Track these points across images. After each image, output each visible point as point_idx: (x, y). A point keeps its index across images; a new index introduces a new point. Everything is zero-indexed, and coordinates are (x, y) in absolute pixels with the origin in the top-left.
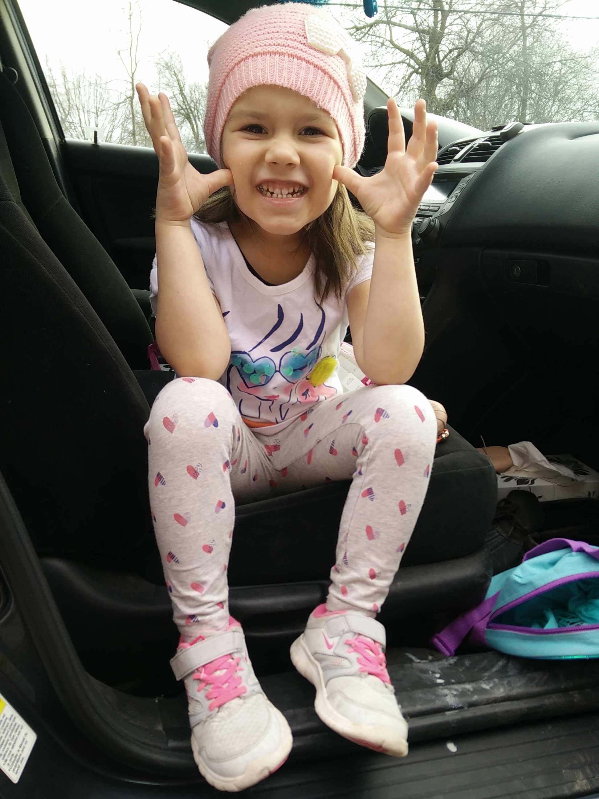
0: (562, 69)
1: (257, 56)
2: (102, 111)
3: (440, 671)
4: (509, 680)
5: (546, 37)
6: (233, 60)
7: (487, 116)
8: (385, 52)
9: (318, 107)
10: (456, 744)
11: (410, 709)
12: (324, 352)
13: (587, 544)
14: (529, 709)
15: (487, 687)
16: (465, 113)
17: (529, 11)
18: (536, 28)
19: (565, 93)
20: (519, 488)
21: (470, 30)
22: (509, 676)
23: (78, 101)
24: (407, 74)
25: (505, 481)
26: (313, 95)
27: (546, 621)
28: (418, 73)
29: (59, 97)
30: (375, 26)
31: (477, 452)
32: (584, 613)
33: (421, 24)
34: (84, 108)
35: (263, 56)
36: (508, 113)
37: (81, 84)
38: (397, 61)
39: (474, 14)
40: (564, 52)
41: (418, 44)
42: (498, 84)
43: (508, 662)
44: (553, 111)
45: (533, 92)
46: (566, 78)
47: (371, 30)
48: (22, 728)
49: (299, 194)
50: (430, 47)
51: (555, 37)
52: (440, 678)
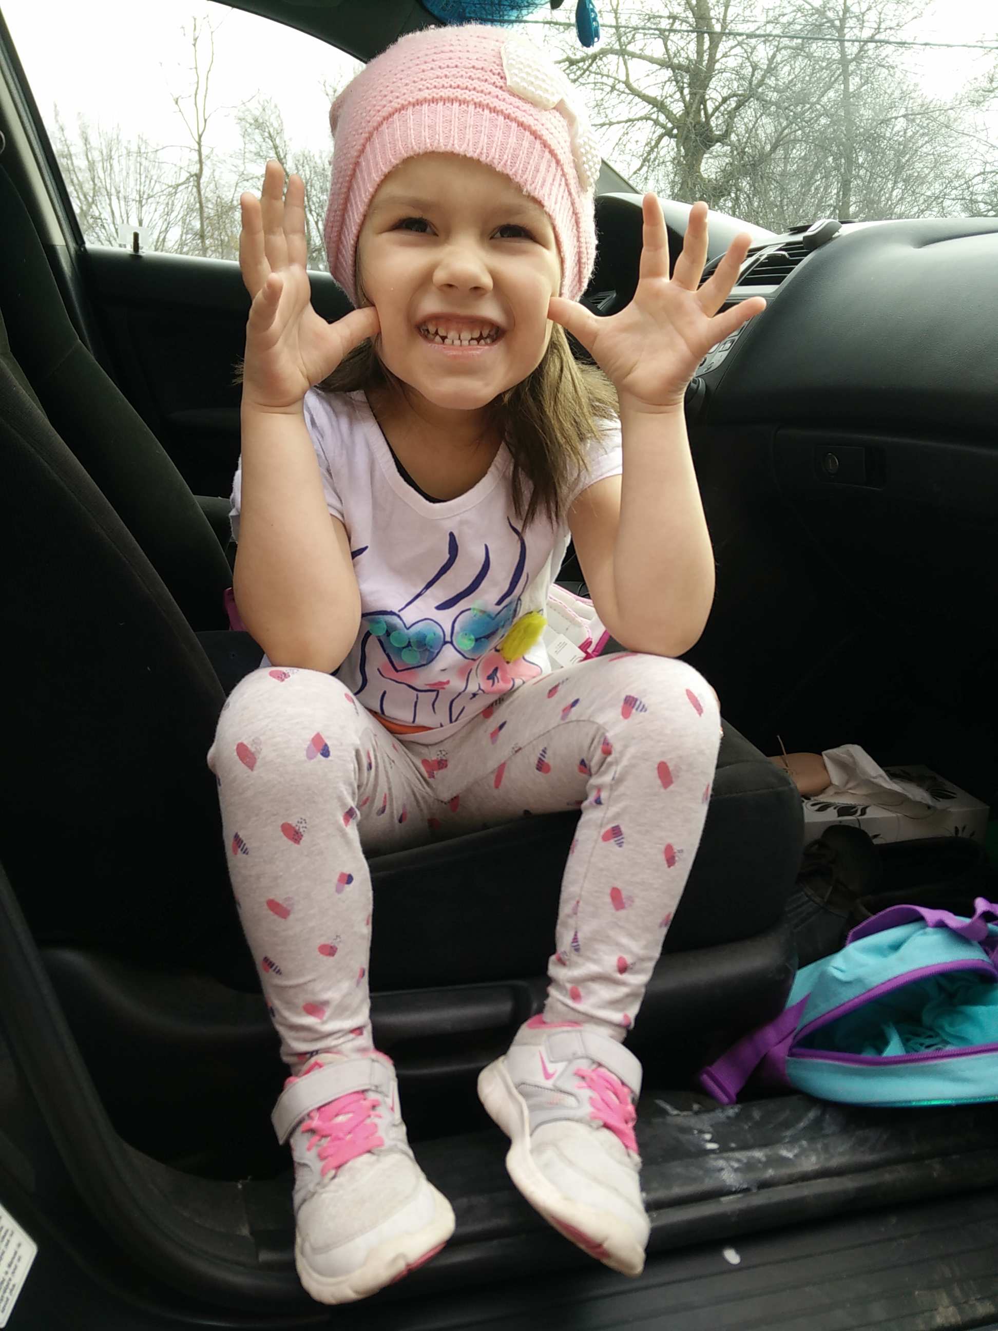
0: (907, 129)
1: (422, 105)
2: (149, 197)
3: (711, 1130)
4: (826, 1141)
5: (880, 76)
6: (379, 111)
7: (785, 208)
8: (616, 101)
9: (524, 193)
10: (738, 1251)
11: (661, 1194)
12: (526, 605)
13: (951, 915)
14: (860, 1190)
15: (790, 1155)
16: (750, 203)
17: (853, 34)
18: (864, 62)
19: (913, 168)
20: (840, 822)
21: (756, 65)
22: (825, 1136)
23: (108, 181)
24: (653, 138)
25: (819, 810)
26: (515, 171)
27: (886, 1043)
28: (671, 136)
29: (78, 175)
30: (601, 59)
31: (770, 763)
32: (948, 1029)
33: (675, 55)
34: (118, 192)
35: (431, 105)
36: (820, 201)
37: (113, 153)
38: (637, 116)
39: (763, 39)
40: (911, 101)
41: (671, 88)
42: (803, 154)
43: (823, 1114)
44: (893, 197)
45: (861, 166)
46: (914, 144)
47: (594, 65)
48: (12, 1235)
49: (488, 341)
50: (691, 93)
51: (896, 76)
52: (711, 1141)
